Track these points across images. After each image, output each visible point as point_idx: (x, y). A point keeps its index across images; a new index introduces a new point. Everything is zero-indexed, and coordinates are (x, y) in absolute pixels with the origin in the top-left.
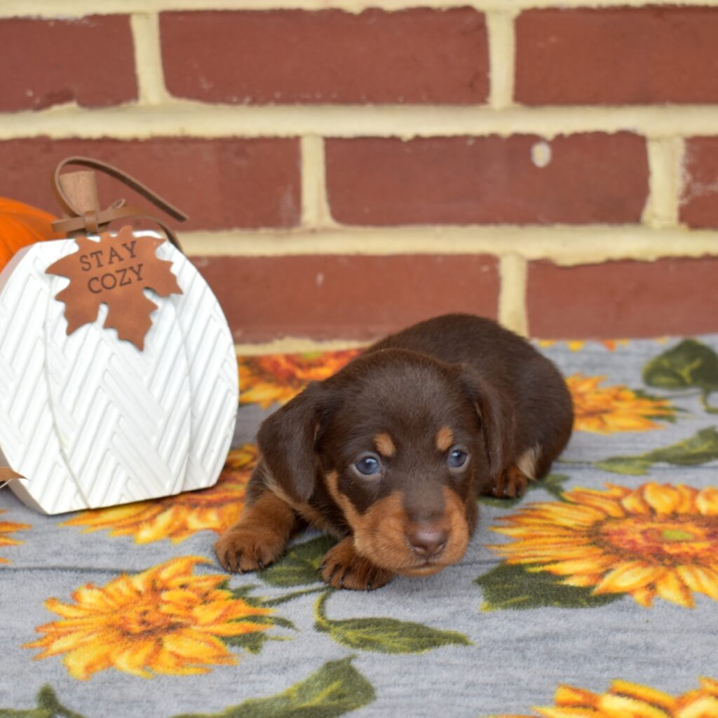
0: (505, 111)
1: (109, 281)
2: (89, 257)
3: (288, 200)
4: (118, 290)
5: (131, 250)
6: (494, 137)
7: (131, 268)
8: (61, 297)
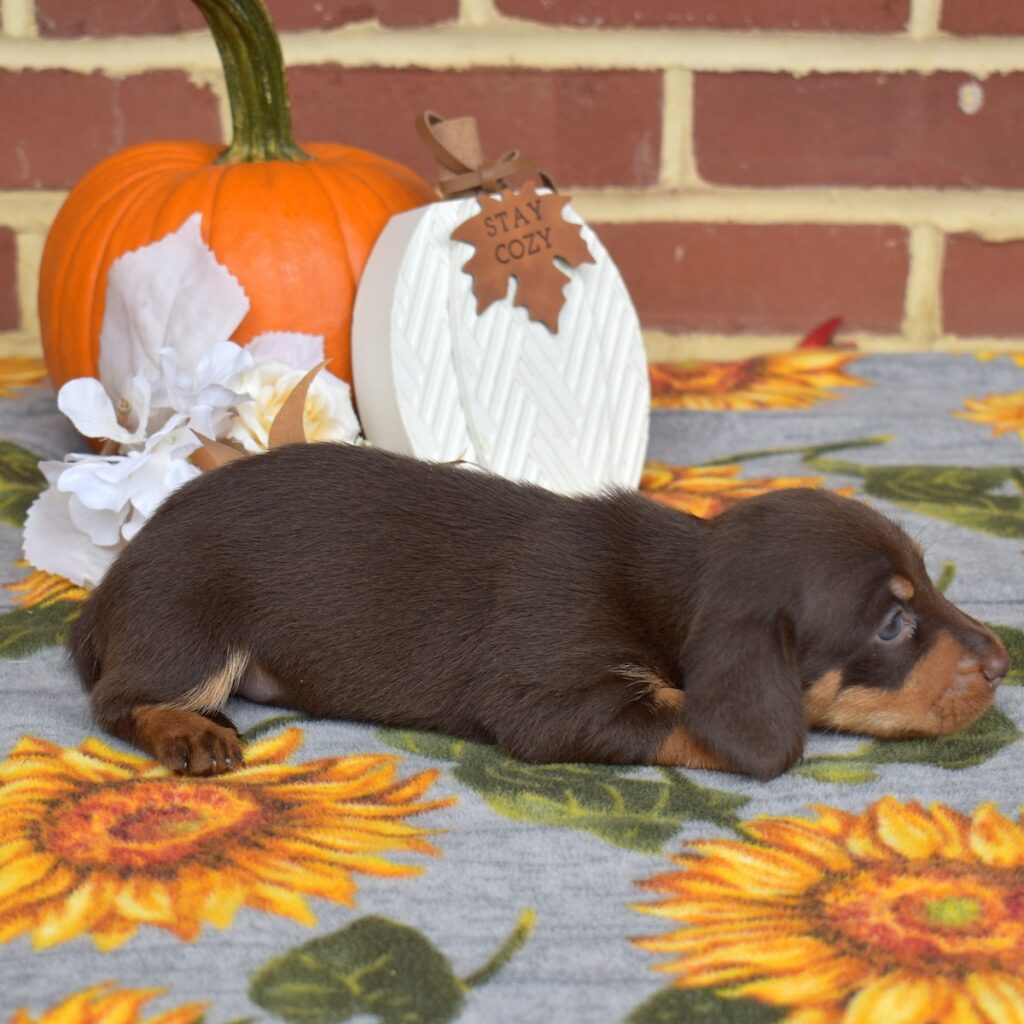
0: (928, 41)
1: (516, 249)
2: (493, 218)
3: (645, 150)
4: (527, 259)
5: (536, 211)
6: (912, 75)
7: (539, 233)
8: (469, 268)
